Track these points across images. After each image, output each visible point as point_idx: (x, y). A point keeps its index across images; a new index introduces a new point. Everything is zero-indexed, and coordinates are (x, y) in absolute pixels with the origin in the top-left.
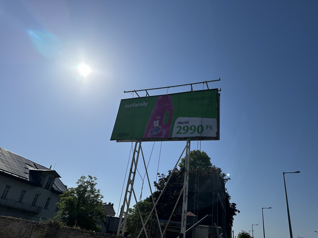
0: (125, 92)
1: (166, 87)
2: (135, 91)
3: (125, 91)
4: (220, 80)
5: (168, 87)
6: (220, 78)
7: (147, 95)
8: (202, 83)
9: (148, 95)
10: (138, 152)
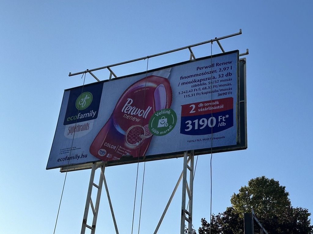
0: (70, 75)
1: (144, 58)
2: (89, 71)
3: (70, 73)
4: (241, 33)
5: (148, 57)
6: (241, 30)
7: (111, 77)
8: (209, 42)
9: (115, 76)
10: (100, 188)
